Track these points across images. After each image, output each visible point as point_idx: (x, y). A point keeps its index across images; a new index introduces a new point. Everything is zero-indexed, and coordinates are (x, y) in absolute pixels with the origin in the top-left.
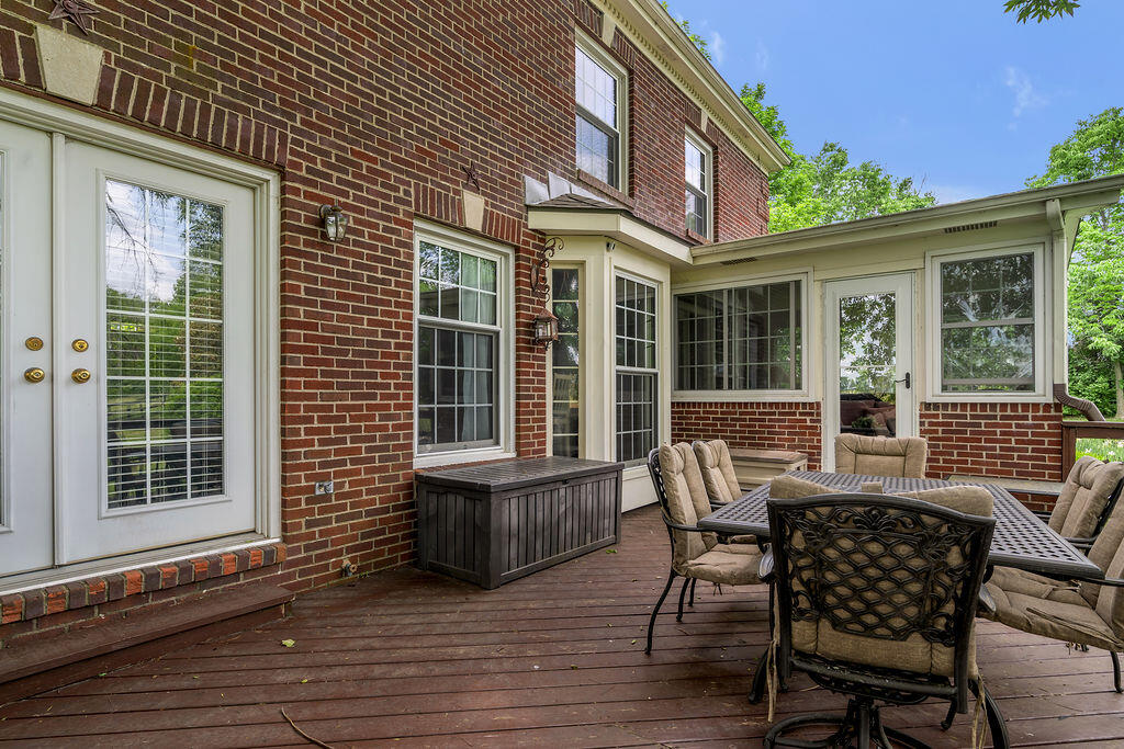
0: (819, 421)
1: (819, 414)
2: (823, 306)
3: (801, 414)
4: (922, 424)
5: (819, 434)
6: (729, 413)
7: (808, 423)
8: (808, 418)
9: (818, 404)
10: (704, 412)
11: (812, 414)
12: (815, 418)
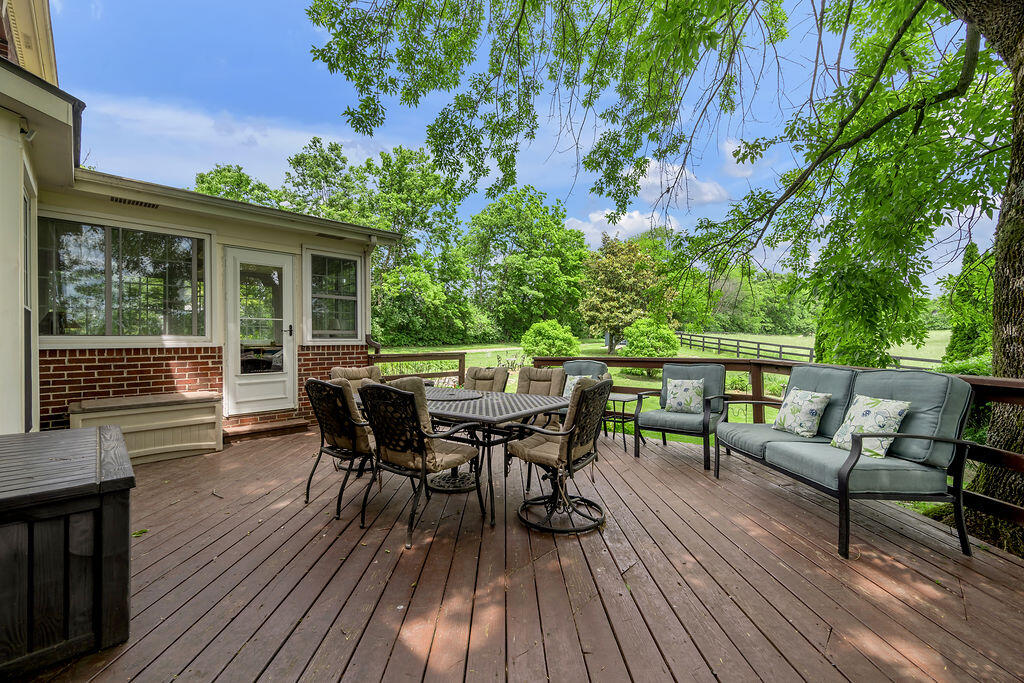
0: (221, 363)
1: (220, 357)
2: (225, 266)
3: (202, 357)
4: (299, 360)
5: (221, 374)
6: (114, 360)
7: (210, 365)
8: (210, 361)
9: (220, 349)
10: (70, 361)
11: (214, 357)
12: (217, 360)
